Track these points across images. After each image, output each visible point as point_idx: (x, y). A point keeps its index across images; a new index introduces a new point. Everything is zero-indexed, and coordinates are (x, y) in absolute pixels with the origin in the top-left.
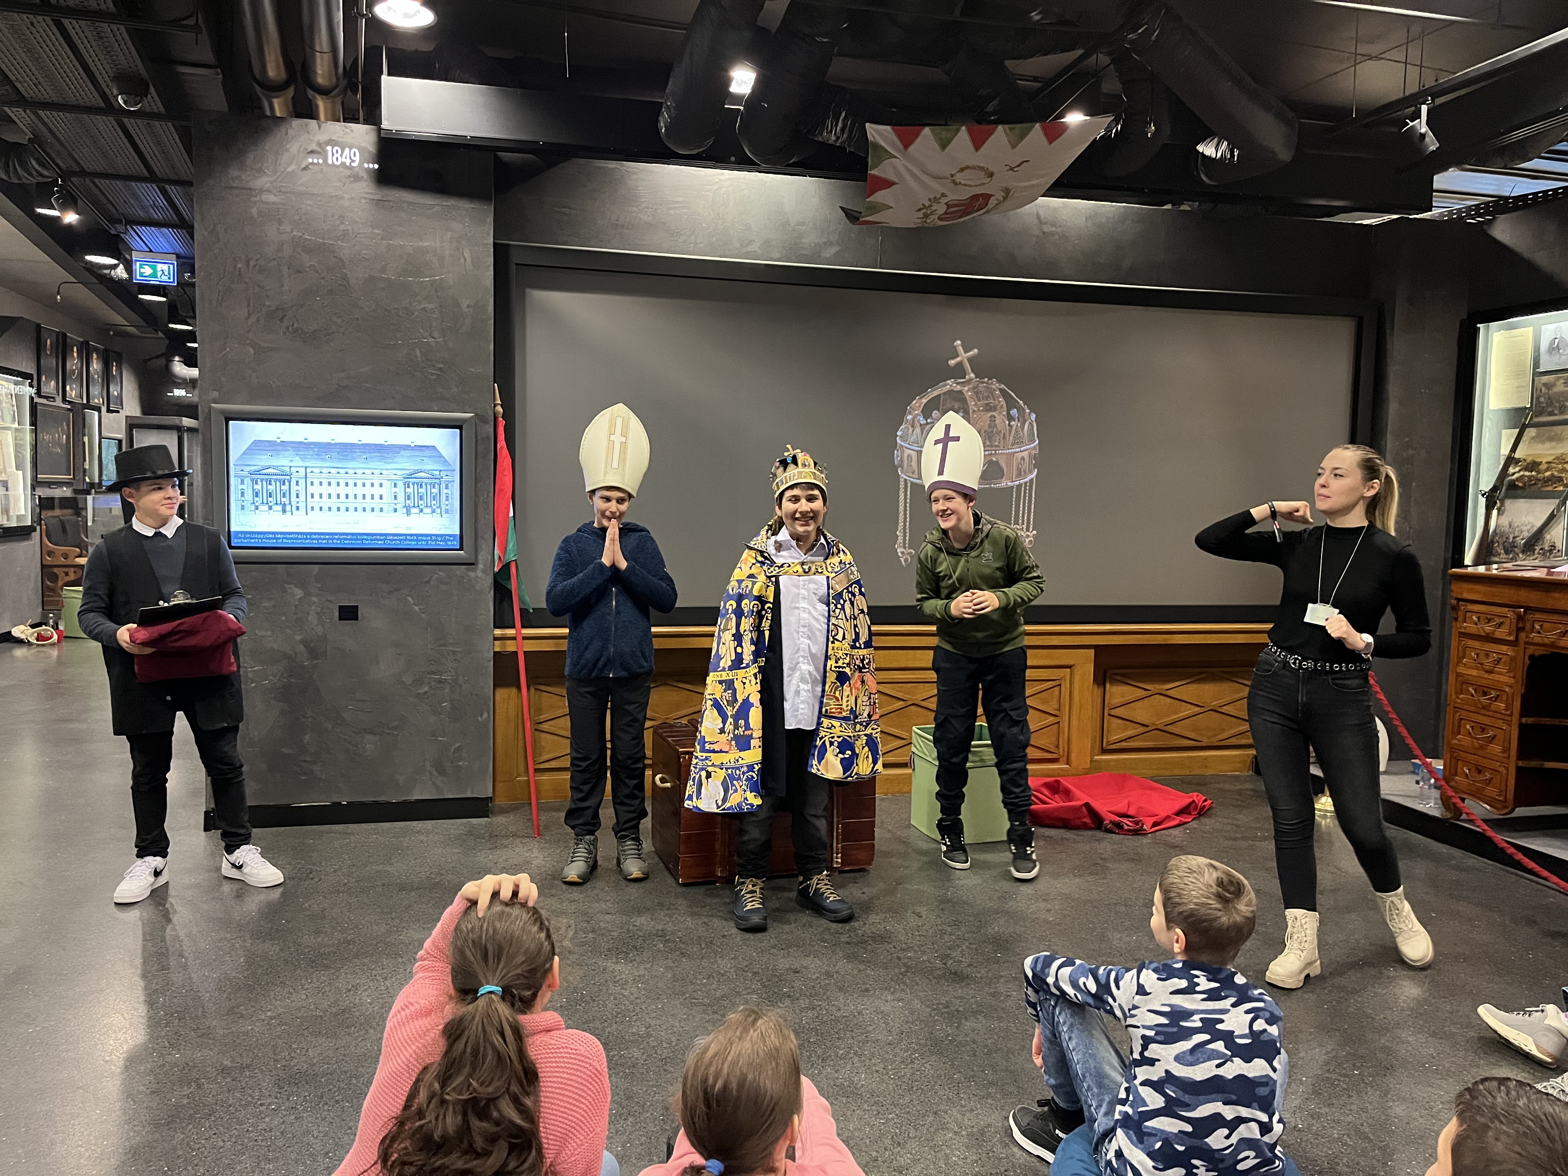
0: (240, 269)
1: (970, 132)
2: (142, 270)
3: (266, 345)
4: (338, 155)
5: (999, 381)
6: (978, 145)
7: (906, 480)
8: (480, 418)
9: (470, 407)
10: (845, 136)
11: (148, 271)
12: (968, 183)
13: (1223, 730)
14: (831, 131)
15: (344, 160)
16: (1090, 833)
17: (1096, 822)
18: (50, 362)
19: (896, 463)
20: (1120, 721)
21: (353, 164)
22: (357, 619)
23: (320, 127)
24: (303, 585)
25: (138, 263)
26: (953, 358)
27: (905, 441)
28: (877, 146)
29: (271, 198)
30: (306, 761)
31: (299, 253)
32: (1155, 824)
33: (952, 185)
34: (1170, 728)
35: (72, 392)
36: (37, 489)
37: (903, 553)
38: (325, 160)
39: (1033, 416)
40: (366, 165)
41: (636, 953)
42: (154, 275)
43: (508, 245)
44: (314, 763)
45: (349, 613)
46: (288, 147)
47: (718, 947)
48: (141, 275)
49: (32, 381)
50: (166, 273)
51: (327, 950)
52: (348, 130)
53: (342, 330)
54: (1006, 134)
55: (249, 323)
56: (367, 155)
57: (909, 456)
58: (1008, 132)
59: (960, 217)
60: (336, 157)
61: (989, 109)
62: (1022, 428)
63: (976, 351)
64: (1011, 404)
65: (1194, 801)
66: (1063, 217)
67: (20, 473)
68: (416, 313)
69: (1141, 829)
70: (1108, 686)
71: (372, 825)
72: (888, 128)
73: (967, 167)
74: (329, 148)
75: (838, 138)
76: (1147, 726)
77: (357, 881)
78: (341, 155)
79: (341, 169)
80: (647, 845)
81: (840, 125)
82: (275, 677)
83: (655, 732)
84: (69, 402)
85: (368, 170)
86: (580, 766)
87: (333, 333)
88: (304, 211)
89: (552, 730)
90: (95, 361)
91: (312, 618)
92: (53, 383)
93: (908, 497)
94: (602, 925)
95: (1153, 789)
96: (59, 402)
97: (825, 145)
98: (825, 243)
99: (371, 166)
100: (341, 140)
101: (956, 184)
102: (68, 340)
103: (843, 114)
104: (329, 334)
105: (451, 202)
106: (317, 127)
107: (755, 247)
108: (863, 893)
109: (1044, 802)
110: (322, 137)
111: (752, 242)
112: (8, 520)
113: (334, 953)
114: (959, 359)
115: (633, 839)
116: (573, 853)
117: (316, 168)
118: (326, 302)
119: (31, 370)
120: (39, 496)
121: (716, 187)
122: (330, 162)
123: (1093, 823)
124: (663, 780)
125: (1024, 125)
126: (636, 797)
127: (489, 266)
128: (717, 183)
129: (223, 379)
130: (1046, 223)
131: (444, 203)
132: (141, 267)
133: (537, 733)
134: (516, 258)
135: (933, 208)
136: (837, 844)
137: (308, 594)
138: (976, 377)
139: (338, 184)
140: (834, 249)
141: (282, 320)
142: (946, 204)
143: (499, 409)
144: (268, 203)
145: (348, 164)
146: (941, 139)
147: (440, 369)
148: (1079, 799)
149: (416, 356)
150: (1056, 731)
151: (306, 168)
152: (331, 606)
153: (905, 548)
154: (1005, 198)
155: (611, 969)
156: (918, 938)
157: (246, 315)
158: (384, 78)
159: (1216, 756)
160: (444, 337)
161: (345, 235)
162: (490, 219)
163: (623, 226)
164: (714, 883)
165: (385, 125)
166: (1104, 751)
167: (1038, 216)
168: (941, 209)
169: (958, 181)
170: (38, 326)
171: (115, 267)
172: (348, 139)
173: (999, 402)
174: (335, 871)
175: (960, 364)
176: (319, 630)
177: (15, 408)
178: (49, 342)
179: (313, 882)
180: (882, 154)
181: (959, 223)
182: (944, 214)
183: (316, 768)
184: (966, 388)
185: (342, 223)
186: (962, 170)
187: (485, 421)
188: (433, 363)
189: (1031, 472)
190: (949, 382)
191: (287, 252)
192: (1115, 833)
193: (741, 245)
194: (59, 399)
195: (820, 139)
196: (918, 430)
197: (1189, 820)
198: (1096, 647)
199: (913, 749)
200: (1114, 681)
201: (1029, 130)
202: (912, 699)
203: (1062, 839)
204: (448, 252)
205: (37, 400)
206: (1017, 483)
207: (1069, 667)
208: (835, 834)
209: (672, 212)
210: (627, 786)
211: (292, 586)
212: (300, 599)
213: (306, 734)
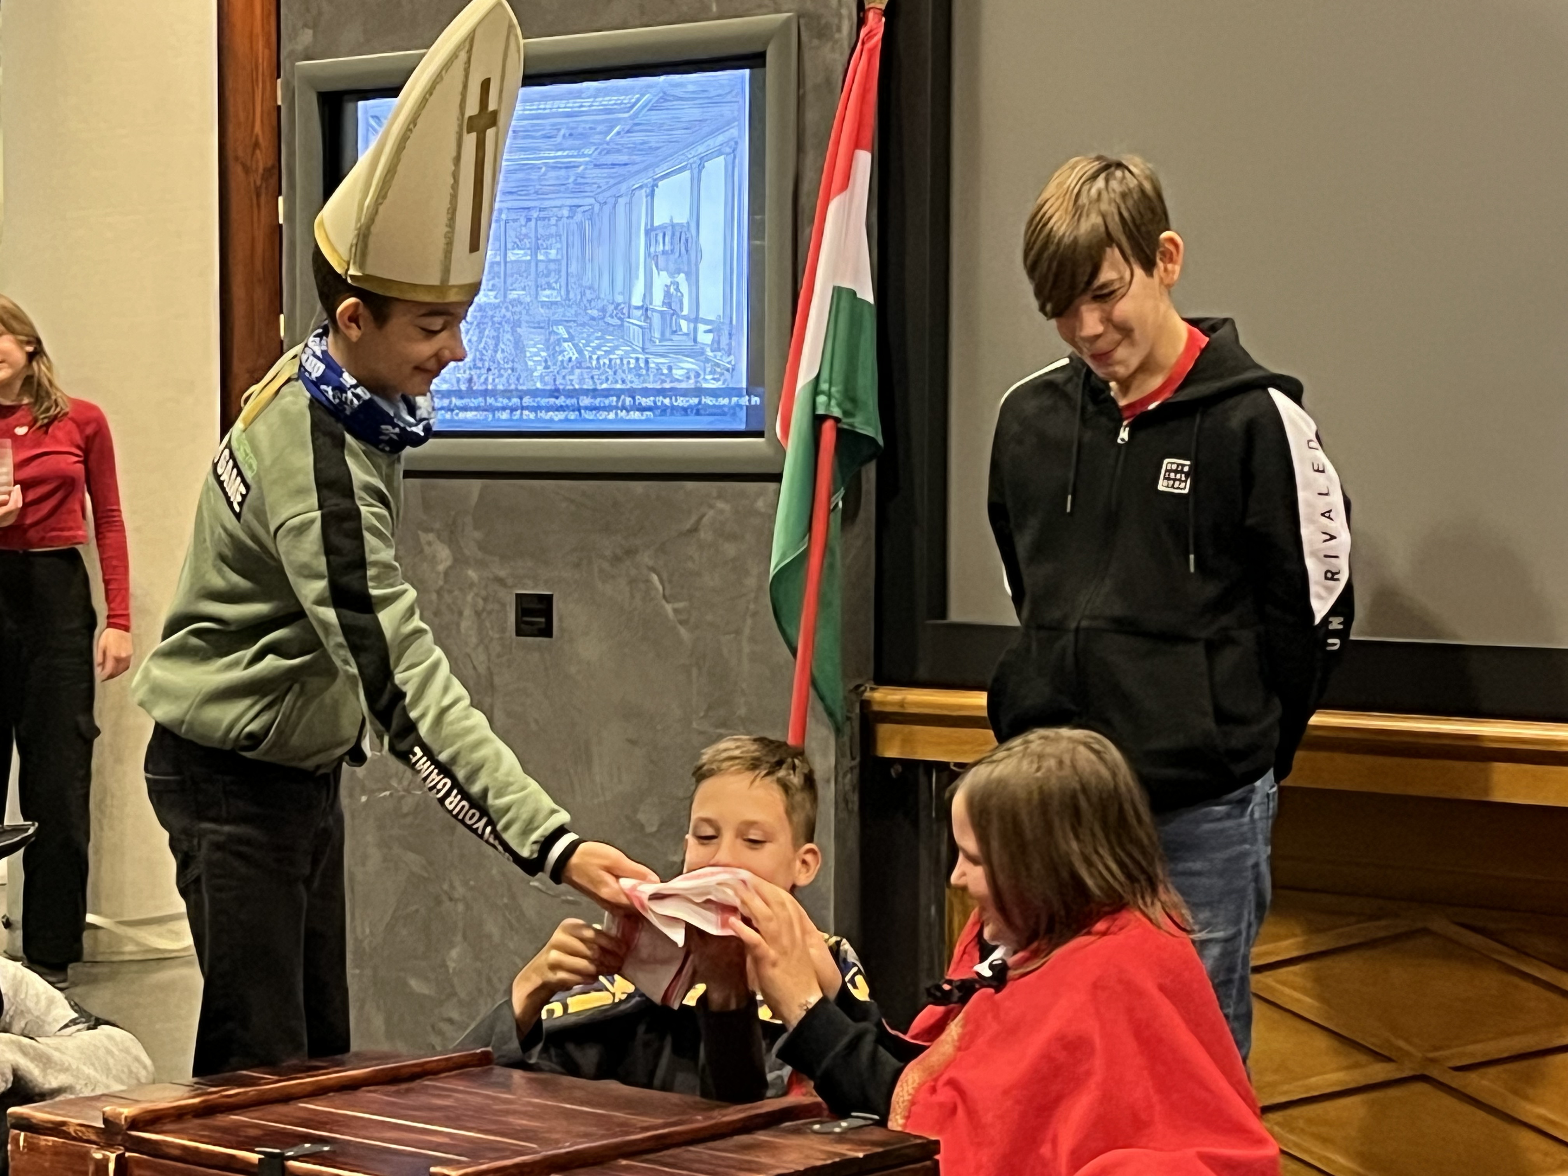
8: (810, 24)
22: (552, 633)
24: (451, 535)
45: (535, 617)
82: (399, 781)
137: (460, 560)
152: (502, 594)
187: (824, 32)
211: (431, 537)
212: (446, 573)
213: (452, 945)
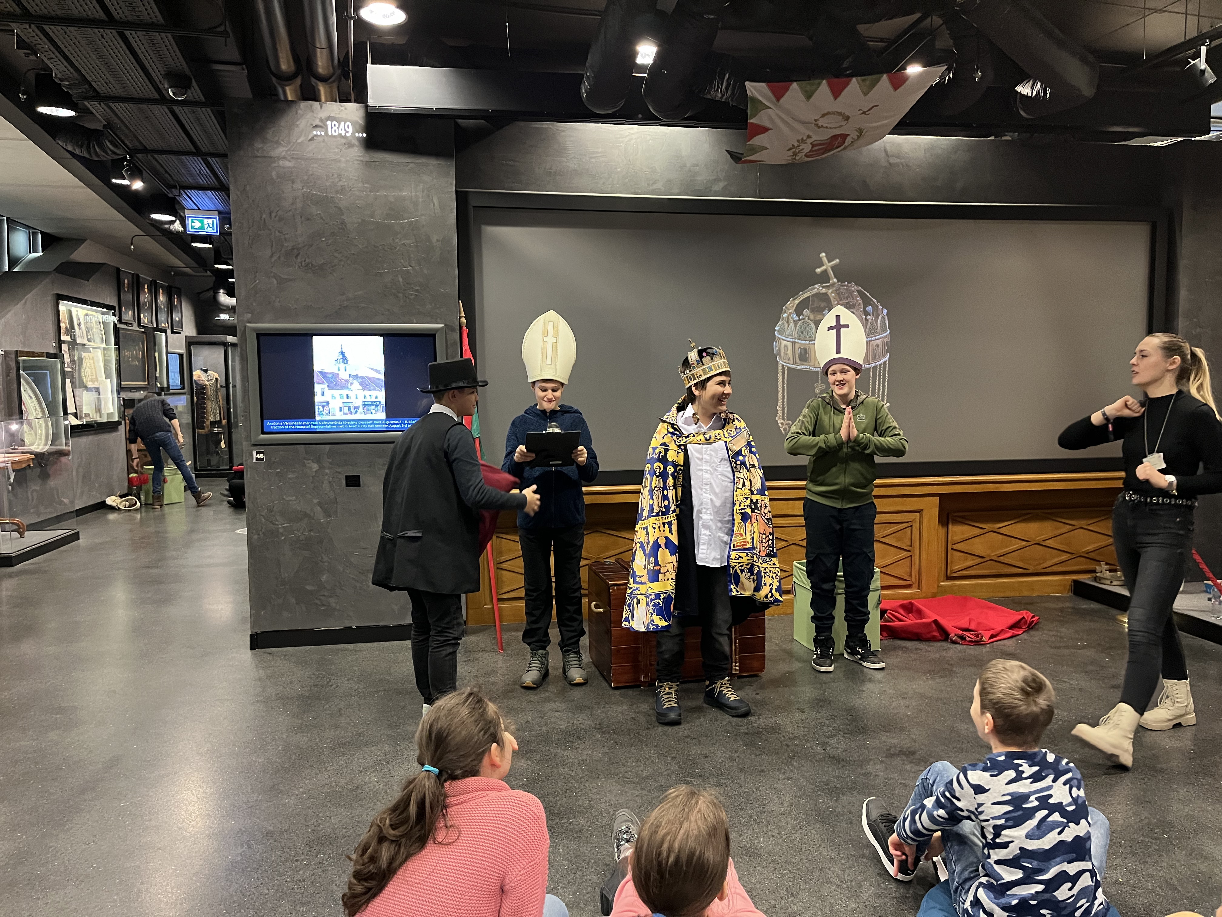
0: (264, 219)
1: (830, 85)
2: (193, 224)
3: (286, 277)
4: (336, 128)
5: (856, 284)
6: (836, 94)
7: (783, 366)
8: (449, 328)
9: (441, 319)
10: (729, 93)
11: (197, 224)
12: (828, 126)
13: (1045, 560)
14: (717, 90)
15: (340, 132)
16: (938, 644)
17: (944, 635)
18: (127, 297)
19: (775, 352)
20: (962, 554)
21: (348, 135)
22: (359, 486)
23: (321, 107)
24: (318, 461)
25: (190, 219)
26: (819, 267)
27: (781, 334)
28: (755, 100)
29: (287, 164)
30: (324, 595)
31: (309, 205)
32: (992, 636)
33: (816, 128)
34: (1002, 559)
35: (145, 319)
36: (121, 393)
37: (782, 424)
38: (326, 132)
39: (885, 311)
40: (357, 135)
41: (579, 742)
42: (202, 227)
43: (467, 192)
44: (331, 597)
45: (353, 481)
46: (298, 123)
47: (643, 737)
48: (193, 227)
49: (115, 311)
50: (211, 226)
51: (344, 740)
52: (343, 108)
53: (343, 263)
54: (859, 85)
55: (273, 260)
56: (358, 127)
57: (785, 346)
58: (861, 83)
59: (823, 154)
60: (334, 129)
61: (844, 66)
62: (876, 321)
63: (838, 260)
64: (867, 302)
65: (1024, 618)
66: (906, 151)
67: (109, 381)
68: (398, 248)
69: (981, 640)
70: (950, 526)
71: (376, 644)
72: (764, 84)
73: (828, 113)
74: (329, 123)
75: (723, 95)
76: (983, 558)
77: (364, 688)
78: (338, 128)
79: (339, 139)
80: (586, 657)
81: (724, 85)
82: (298, 531)
83: (590, 569)
84: (144, 327)
85: (358, 139)
86: (532, 596)
87: (336, 265)
88: (311, 173)
89: (510, 568)
90: (161, 295)
91: (326, 486)
92: (130, 313)
93: (786, 379)
94: (553, 720)
95: (989, 608)
96: (135, 327)
97: (713, 101)
98: (715, 180)
99: (361, 135)
100: (337, 116)
101: (819, 127)
102: (141, 280)
103: (727, 75)
104: (333, 267)
105: (423, 160)
106: (319, 107)
107: (659, 186)
108: (757, 694)
109: (900, 620)
110: (323, 114)
111: (656, 182)
112: (101, 417)
113: (349, 743)
114: (824, 268)
115: (575, 653)
116: (529, 664)
117: (320, 139)
118: (330, 242)
119: (114, 302)
120: (123, 398)
121: (627, 139)
122: (330, 134)
123: (941, 635)
124: (597, 607)
125: (874, 77)
126: (575, 620)
127: (452, 209)
128: (627, 136)
129: (254, 304)
130: (892, 156)
131: (417, 161)
132: (192, 222)
133: (499, 570)
134: (474, 202)
135: (801, 148)
136: (736, 655)
137: (321, 467)
138: (838, 282)
139: (337, 150)
140: (722, 184)
141: (296, 257)
142: (811, 144)
143: (464, 320)
144: (283, 168)
145: (343, 134)
146: (806, 91)
147: (417, 291)
148: (929, 617)
149: (399, 281)
150: (908, 564)
151: (312, 139)
152: (340, 476)
153: (783, 419)
154: (859, 137)
155: (560, 755)
156: (803, 729)
157: (270, 254)
158: (369, 66)
159: (1041, 581)
160: (420, 265)
161: (342, 190)
162: (453, 172)
163: (555, 173)
164: (639, 686)
165: (371, 102)
166: (948, 578)
167: (885, 151)
168: (807, 148)
169: (820, 124)
170: (118, 270)
171: (172, 222)
172: (343, 115)
173: (857, 301)
174: (348, 680)
175: (825, 271)
176: (332, 495)
177: (103, 332)
178: (126, 281)
179: (332, 688)
180: (759, 106)
181: (822, 159)
182: (810, 152)
183: (332, 601)
184: (830, 291)
185: (340, 180)
186: (823, 116)
187: (453, 330)
188: (412, 286)
189: (884, 356)
190: (816, 286)
191: (299, 205)
192: (959, 644)
193: (648, 185)
194: (135, 324)
195: (709, 97)
196: (792, 325)
197: (1020, 632)
198: (940, 495)
199: (795, 579)
200: (956, 522)
201: (878, 81)
202: (792, 540)
203: (916, 649)
204: (421, 200)
205: (118, 326)
206: (873, 365)
207: (919, 511)
208: (733, 647)
209: (593, 160)
210: (569, 611)
211: (310, 461)
212: (316, 471)
213: (323, 575)
